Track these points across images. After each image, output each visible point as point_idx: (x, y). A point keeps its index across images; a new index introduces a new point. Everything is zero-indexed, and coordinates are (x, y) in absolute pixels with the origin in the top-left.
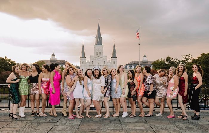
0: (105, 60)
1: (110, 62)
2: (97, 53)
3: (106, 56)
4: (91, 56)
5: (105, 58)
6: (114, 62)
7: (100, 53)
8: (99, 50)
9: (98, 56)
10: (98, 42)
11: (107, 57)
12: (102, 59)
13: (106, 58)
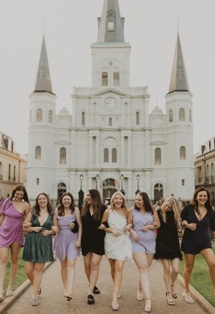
0: (137, 105)
1: (161, 116)
2: (105, 76)
3: (145, 89)
4: (76, 89)
5: (138, 97)
6: (182, 110)
7: (116, 76)
8: (110, 64)
9: (105, 88)
10: (108, 31)
11: (149, 92)
12: (124, 100)
13: (144, 97)
